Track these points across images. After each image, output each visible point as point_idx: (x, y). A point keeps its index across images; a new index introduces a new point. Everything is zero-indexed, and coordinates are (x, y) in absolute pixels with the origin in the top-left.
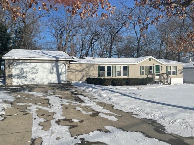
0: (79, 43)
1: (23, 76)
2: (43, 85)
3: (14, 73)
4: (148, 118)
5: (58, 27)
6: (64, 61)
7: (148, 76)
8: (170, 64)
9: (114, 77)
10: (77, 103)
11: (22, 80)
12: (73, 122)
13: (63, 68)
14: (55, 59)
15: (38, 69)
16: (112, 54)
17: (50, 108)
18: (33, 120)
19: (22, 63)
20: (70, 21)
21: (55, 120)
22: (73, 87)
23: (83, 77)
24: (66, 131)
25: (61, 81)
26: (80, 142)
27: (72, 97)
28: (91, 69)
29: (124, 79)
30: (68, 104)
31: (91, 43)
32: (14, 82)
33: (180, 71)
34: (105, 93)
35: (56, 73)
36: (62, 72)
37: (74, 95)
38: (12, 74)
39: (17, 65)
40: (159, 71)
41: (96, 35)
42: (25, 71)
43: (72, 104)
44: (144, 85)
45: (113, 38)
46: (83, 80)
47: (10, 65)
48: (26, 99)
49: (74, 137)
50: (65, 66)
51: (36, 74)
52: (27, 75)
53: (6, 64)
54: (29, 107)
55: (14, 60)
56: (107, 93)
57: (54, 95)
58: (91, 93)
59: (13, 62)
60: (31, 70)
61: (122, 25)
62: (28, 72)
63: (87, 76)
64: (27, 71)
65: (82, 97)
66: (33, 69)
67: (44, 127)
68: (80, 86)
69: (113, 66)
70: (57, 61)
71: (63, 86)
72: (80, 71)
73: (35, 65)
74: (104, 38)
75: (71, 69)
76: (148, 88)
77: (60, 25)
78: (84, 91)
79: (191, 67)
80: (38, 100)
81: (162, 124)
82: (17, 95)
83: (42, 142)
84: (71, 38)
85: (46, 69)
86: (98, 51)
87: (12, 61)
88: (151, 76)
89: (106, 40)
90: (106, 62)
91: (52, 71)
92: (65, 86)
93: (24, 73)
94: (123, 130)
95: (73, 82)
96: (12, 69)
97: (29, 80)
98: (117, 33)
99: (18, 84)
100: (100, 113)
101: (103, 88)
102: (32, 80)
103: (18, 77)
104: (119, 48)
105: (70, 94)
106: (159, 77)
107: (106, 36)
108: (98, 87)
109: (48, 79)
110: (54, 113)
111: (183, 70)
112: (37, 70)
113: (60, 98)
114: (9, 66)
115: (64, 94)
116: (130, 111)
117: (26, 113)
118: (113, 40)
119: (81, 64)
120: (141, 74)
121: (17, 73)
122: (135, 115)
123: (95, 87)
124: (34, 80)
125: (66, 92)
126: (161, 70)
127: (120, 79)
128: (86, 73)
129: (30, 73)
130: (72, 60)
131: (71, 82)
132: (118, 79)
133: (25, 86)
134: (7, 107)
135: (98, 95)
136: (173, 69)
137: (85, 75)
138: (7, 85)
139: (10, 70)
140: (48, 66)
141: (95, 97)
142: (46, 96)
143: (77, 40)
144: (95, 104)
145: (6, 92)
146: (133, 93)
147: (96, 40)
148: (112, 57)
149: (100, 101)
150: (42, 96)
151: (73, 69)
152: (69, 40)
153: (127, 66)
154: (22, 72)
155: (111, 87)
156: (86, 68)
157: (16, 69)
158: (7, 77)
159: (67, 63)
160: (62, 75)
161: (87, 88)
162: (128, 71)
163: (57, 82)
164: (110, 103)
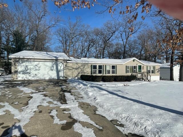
0: (80, 48)
1: (27, 72)
3: (19, 70)
6: (62, 61)
7: (132, 74)
8: (150, 64)
9: (104, 75)
11: (26, 76)
13: (61, 66)
14: (55, 59)
15: (41, 66)
16: (104, 56)
19: (26, 61)
23: (79, 73)
25: (60, 77)
27: (58, 95)
28: (86, 67)
29: (113, 76)
31: (89, 48)
32: (19, 77)
34: (92, 91)
36: (61, 69)
37: (61, 93)
38: (17, 71)
39: (22, 63)
40: (141, 69)
41: (93, 42)
43: (51, 105)
44: (129, 81)
45: (105, 44)
46: (79, 77)
47: (16, 63)
48: (10, 96)
50: (63, 65)
51: (39, 70)
52: (31, 71)
53: (12, 62)
55: (19, 58)
58: (80, 90)
59: (19, 60)
60: (34, 67)
61: (112, 34)
62: (32, 69)
63: (82, 73)
65: (67, 95)
66: (36, 67)
69: (103, 66)
70: (57, 60)
72: (76, 69)
73: (38, 63)
74: (99, 45)
75: (69, 67)
77: (66, 34)
78: (74, 87)
80: (20, 98)
85: (47, 66)
88: (134, 74)
91: (52, 68)
93: (28, 69)
96: (18, 66)
97: (32, 75)
98: (108, 40)
99: (23, 79)
102: (35, 76)
103: (23, 73)
104: (110, 52)
105: (59, 91)
106: (141, 75)
107: (100, 43)
109: (49, 75)
111: (160, 70)
112: (39, 67)
113: (45, 95)
116: (115, 118)
118: (105, 46)
119: (77, 63)
120: (126, 73)
121: (22, 70)
122: (121, 125)
124: (37, 75)
125: (56, 89)
126: (143, 69)
127: (109, 76)
128: (81, 70)
130: (70, 59)
131: (68, 78)
132: (107, 76)
135: (85, 93)
136: (152, 69)
138: (13, 79)
139: (16, 67)
140: (49, 64)
141: (81, 95)
142: (33, 93)
143: (79, 46)
144: (77, 105)
146: (120, 91)
147: (93, 46)
148: (104, 58)
149: (84, 101)
150: (29, 93)
153: (115, 65)
155: (101, 83)
156: (81, 66)
157: (22, 66)
158: (13, 73)
160: (61, 72)
161: (79, 84)
162: (116, 70)
163: (56, 78)
164: (94, 104)
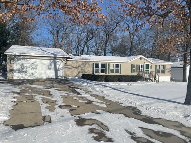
0: (74, 40)
1: (23, 70)
2: (42, 80)
3: (15, 68)
4: (131, 106)
5: (55, 24)
6: (61, 58)
7: (138, 74)
8: (159, 63)
9: (107, 74)
10: (74, 94)
11: (22, 75)
12: (72, 107)
13: (60, 64)
14: (53, 56)
15: (38, 64)
16: (106, 52)
17: (52, 97)
18: (41, 105)
19: (22, 59)
20: (67, 19)
21: (58, 105)
22: (70, 81)
23: (79, 73)
24: (68, 112)
25: (58, 77)
26: (78, 118)
27: (70, 90)
28: (86, 66)
29: (116, 76)
30: (66, 95)
31: (87, 41)
32: (15, 76)
33: (168, 70)
34: (98, 87)
35: (54, 69)
36: (60, 68)
37: (71, 89)
38: (13, 69)
39: (18, 60)
40: (149, 69)
41: (92, 33)
42: (26, 67)
43: (70, 95)
44: (134, 82)
45: (108, 36)
46: (79, 76)
47: (12, 61)
48: (31, 90)
49: (73, 116)
50: (62, 63)
51: (36, 69)
52: (27, 70)
53: (8, 60)
54: (35, 96)
55: (15, 55)
56: (100, 87)
57: (54, 88)
58: (86, 87)
59: (15, 57)
60: (30, 65)
61: (117, 25)
63: (82, 72)
64: (27, 66)
65: (78, 90)
66: (33, 65)
67: (50, 110)
68: (76, 81)
69: (106, 64)
70: (55, 57)
71: (61, 81)
72: (76, 68)
73: (35, 61)
74: (99, 37)
75: (68, 65)
76: (137, 84)
77: (57, 22)
78: (80, 85)
79: (178, 66)
80: (41, 91)
81: (140, 110)
82: (21, 87)
83: (51, 118)
84: (67, 35)
85: (44, 65)
86: (93, 49)
87: (13, 57)
88: (141, 74)
89: (101, 38)
90: (100, 59)
91: (50, 67)
92: (62, 81)
93: (24, 68)
94: (110, 112)
95: (69, 78)
96: (13, 64)
97: (29, 74)
99: (19, 78)
100: (93, 101)
101: (97, 84)
102: (32, 75)
103: (19, 71)
104: (113, 46)
105: (68, 87)
106: (149, 75)
107: (102, 34)
108: (93, 82)
109: (47, 74)
110: (56, 101)
111: (171, 69)
112: (36, 66)
113: (59, 90)
114: (10, 61)
115: (62, 87)
116: (118, 101)
117: (33, 100)
118: (107, 39)
119: (77, 61)
120: (132, 72)
121: (18, 68)
122: (121, 103)
123: (89, 82)
124: (34, 74)
125: (64, 86)
126: (151, 68)
127: (112, 76)
128: (82, 69)
129: (30, 68)
130: (69, 57)
131: (67, 78)
132: (111, 76)
133: (25, 80)
134: (17, 96)
135: (92, 89)
136: (161, 68)
137: (81, 72)
138: (9, 78)
139: (12, 65)
140: (47, 62)
141: (89, 90)
142: (47, 89)
143: (73, 37)
144: (89, 95)
145: (10, 84)
146: (123, 88)
147: (92, 38)
148: (106, 55)
149: (94, 94)
150: (44, 89)
151: (70, 66)
152: (66, 37)
153: (119, 64)
154: (23, 67)
155: (104, 82)
156: (82, 65)
157: (17, 64)
158: (9, 72)
159: (64, 59)
160: (59, 71)
161: (83, 83)
162: (120, 69)
163: (55, 77)
164: (102, 95)
